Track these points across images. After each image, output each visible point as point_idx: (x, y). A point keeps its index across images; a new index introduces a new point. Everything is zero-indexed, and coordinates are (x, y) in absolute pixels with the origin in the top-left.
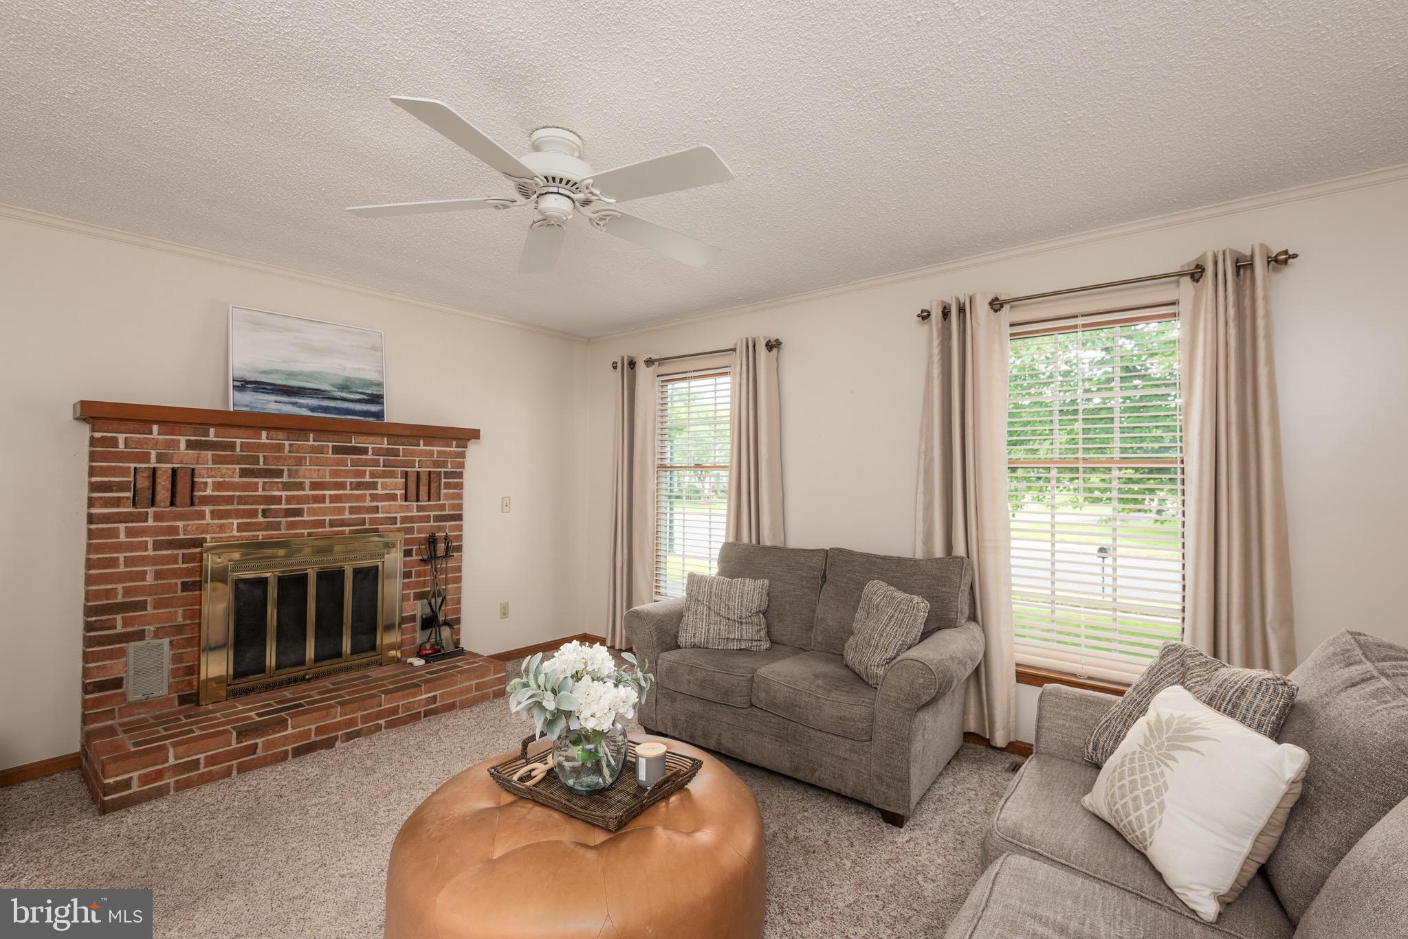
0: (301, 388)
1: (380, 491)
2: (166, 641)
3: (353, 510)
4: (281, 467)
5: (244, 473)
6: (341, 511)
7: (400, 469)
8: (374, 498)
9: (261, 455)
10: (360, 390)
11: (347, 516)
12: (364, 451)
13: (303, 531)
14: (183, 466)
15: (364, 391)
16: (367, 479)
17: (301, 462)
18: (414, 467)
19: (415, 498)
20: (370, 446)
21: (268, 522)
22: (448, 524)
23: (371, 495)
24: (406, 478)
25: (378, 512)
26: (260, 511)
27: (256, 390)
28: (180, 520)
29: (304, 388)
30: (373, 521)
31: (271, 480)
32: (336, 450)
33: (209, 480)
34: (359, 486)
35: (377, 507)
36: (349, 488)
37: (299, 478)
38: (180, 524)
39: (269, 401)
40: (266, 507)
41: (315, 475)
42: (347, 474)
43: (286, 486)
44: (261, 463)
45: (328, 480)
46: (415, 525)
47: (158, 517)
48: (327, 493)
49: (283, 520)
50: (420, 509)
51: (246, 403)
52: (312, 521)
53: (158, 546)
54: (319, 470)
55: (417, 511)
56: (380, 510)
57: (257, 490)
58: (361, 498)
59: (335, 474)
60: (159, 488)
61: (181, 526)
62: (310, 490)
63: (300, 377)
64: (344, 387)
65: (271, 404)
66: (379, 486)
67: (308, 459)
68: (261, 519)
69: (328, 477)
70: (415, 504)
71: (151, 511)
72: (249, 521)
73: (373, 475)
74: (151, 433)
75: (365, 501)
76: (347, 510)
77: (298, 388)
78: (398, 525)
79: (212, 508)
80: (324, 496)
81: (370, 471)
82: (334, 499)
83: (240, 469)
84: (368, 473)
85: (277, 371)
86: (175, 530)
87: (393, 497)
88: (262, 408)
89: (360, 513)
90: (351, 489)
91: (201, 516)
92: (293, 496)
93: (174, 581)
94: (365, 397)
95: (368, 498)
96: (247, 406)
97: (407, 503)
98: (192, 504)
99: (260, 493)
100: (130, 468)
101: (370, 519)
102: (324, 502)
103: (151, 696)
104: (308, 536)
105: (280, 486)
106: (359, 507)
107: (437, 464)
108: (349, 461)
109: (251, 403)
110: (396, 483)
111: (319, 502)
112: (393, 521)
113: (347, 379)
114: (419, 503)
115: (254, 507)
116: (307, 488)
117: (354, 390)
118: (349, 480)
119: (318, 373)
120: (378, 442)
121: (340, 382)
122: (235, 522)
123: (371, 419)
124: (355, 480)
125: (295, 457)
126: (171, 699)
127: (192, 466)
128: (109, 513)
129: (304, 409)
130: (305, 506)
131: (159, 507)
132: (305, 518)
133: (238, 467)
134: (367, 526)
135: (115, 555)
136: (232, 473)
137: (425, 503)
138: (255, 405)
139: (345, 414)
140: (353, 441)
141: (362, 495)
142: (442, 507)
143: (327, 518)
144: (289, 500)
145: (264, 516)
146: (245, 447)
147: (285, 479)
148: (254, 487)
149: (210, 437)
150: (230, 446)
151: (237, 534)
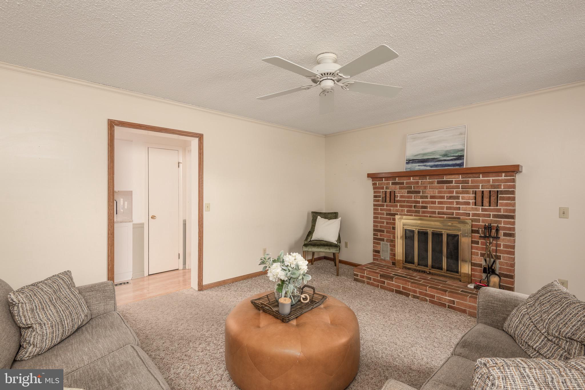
0: (428, 159)
1: (461, 200)
2: (389, 244)
3: (448, 208)
4: (420, 190)
5: (409, 192)
6: (442, 208)
7: (471, 190)
8: (458, 203)
9: (413, 186)
10: (452, 155)
11: (445, 210)
12: (451, 182)
13: (428, 215)
14: (392, 190)
15: (454, 155)
16: (454, 194)
17: (426, 188)
18: (479, 188)
19: (481, 204)
20: (454, 180)
21: (416, 210)
22: (503, 220)
23: (456, 202)
24: (476, 194)
25: (460, 210)
26: (413, 206)
27: (412, 163)
28: (392, 207)
29: (429, 159)
30: (457, 214)
31: (417, 195)
32: (439, 182)
33: (399, 195)
34: (450, 198)
35: (460, 208)
36: (446, 198)
37: (426, 194)
38: (392, 208)
39: (416, 166)
40: (415, 205)
41: (432, 193)
42: (445, 192)
43: (422, 197)
44: (413, 189)
45: (437, 195)
46: (481, 218)
47: (387, 206)
48: (437, 200)
49: (421, 210)
50: (483, 210)
51: (409, 168)
52: (431, 211)
53: (387, 214)
54: (433, 191)
55: (482, 211)
56: (461, 209)
57: (412, 198)
58: (452, 203)
59: (440, 192)
60: (387, 197)
61: (392, 209)
62: (430, 199)
63: (428, 155)
64: (445, 155)
65: (417, 167)
66: (460, 198)
67: (428, 187)
68: (413, 209)
69: (437, 194)
70: (481, 207)
71: (385, 204)
72: (410, 209)
73: (457, 193)
74: (383, 181)
75: (453, 205)
76: (445, 208)
77: (427, 159)
78: (471, 217)
79: (400, 204)
80: (435, 201)
81: (456, 191)
82: (440, 203)
83: (407, 191)
84: (455, 192)
85: (419, 154)
86: (390, 210)
87: (468, 204)
88: (414, 169)
89: (451, 210)
90: (447, 199)
91: (397, 206)
92: (424, 201)
93: (391, 226)
94: (455, 157)
95: (455, 203)
96: (409, 169)
97: (476, 207)
98: (395, 202)
99: (413, 199)
100: (381, 191)
101: (456, 213)
102: (436, 204)
103: (386, 259)
104: (430, 217)
105: (419, 197)
106: (451, 207)
107: (493, 186)
108: (445, 187)
109: (411, 167)
110: (469, 197)
111: (433, 204)
112: (468, 215)
113: (447, 151)
114: (483, 207)
115: (411, 204)
116: (429, 198)
117: (449, 155)
118: (446, 195)
119: (435, 151)
120: (456, 178)
121: (444, 153)
122: (406, 209)
123: (457, 167)
124: (449, 195)
125: (424, 186)
126: (390, 262)
127: (394, 190)
128: (377, 204)
129: (428, 167)
130: (428, 205)
131: (387, 203)
132: (428, 210)
133: (406, 190)
134: (454, 216)
135: (378, 216)
136: (404, 193)
137: (487, 208)
138: (412, 168)
139: (445, 167)
140: (445, 178)
141: (452, 202)
142: (499, 210)
143: (437, 211)
144: (423, 202)
145: (414, 208)
146: (407, 183)
147: (421, 194)
148: (411, 197)
149: (397, 181)
150: (403, 183)
151: (406, 213)
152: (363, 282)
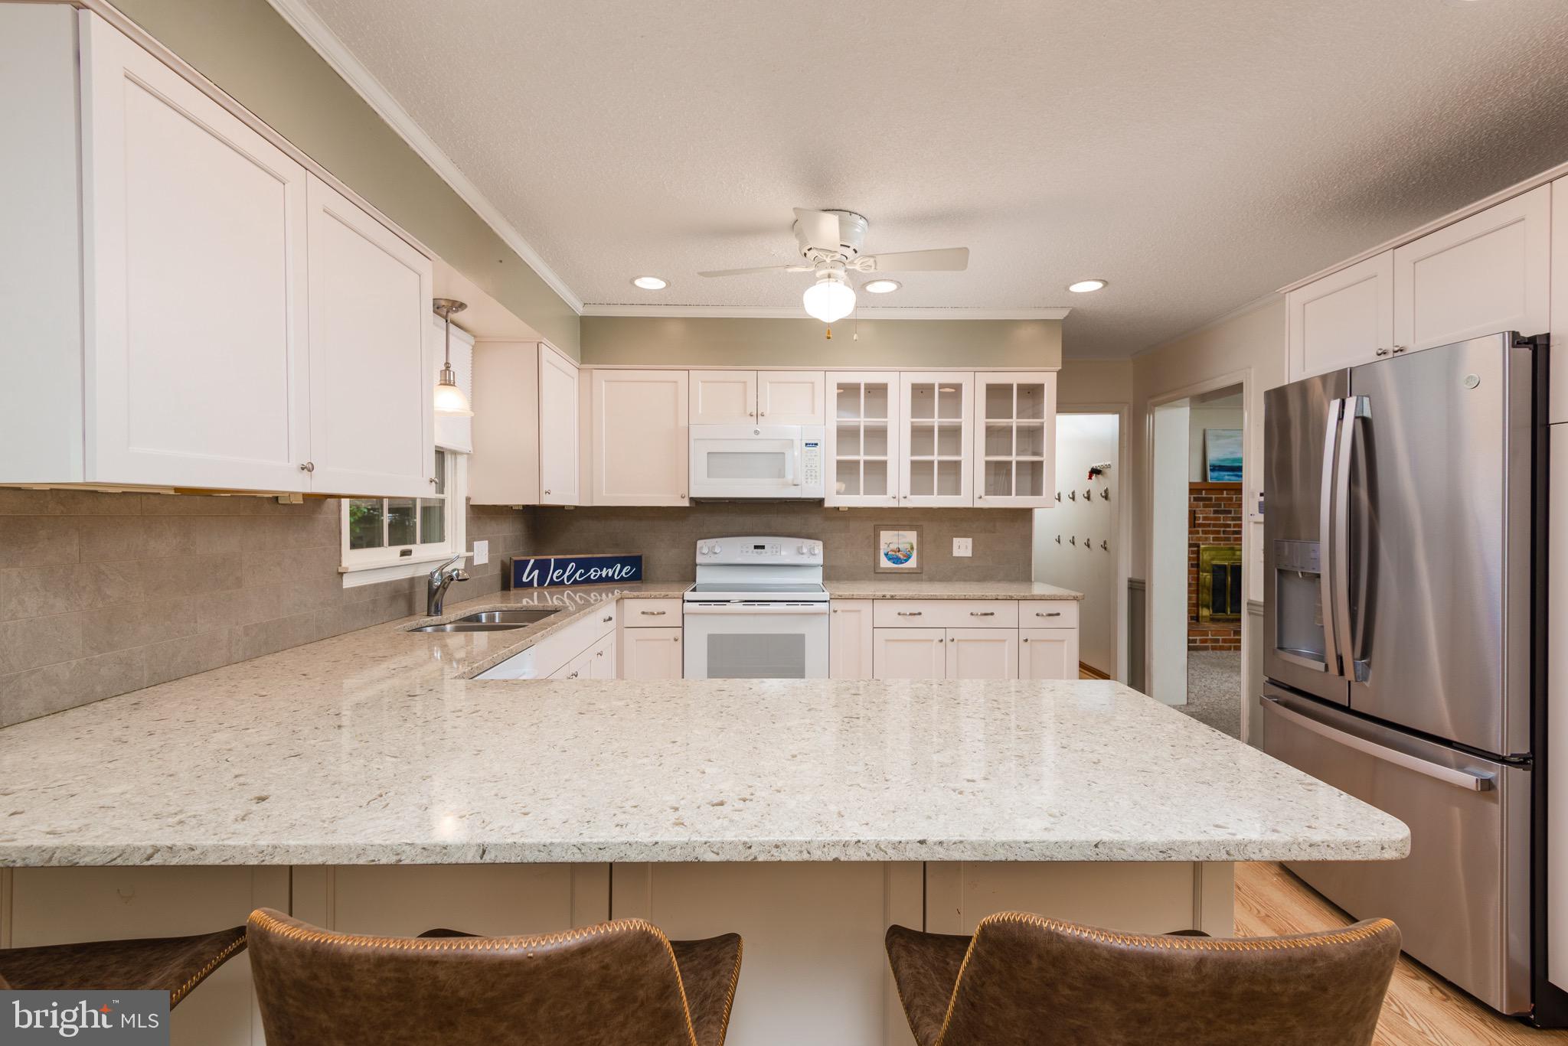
4: (1231, 509)
5: (1215, 512)
9: (1223, 503)
21: (1225, 537)
26: (1222, 531)
27: (1220, 470)
33: (1201, 516)
39: (1226, 475)
40: (1225, 529)
44: (1222, 507)
49: (1232, 536)
68: (1222, 535)
72: (1217, 536)
79: (1202, 529)
85: (1228, 459)
88: (1222, 479)
91: (1197, 532)
96: (1217, 479)
98: (1195, 527)
99: (1222, 522)
105: (1230, 519)
109: (1219, 477)
115: (1219, 529)
122: (1212, 536)
127: (1196, 509)
133: (1213, 509)
136: (1210, 513)
144: (1235, 526)
145: (1224, 534)
146: (1217, 499)
147: (1233, 515)
148: (1218, 519)
149: (1204, 495)
150: (1211, 499)
151: (1212, 542)
152: (1206, 649)
